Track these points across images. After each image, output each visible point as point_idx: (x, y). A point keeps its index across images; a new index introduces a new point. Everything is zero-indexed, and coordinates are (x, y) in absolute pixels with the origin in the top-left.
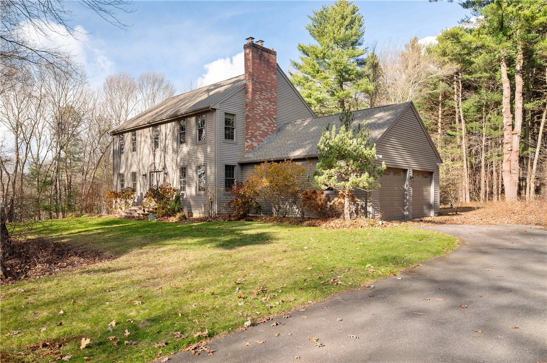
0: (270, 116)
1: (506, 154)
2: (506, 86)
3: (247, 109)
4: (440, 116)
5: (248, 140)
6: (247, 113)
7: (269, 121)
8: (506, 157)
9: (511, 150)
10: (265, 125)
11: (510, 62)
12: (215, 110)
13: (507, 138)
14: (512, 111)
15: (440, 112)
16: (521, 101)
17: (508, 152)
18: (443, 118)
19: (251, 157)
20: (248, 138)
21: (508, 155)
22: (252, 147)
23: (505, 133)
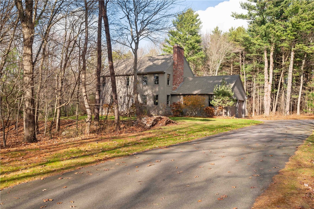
0: (181, 75)
1: (265, 92)
2: (266, 62)
3: (174, 72)
4: (232, 70)
5: (174, 85)
6: (174, 74)
7: (181, 77)
8: (265, 94)
9: (268, 91)
10: (180, 79)
11: (268, 51)
12: (165, 73)
13: (266, 86)
14: (268, 74)
15: (232, 68)
16: (272, 69)
17: (266, 92)
18: (234, 71)
19: (175, 92)
20: (174, 84)
21: (266, 93)
22: (176, 88)
23: (265, 83)
